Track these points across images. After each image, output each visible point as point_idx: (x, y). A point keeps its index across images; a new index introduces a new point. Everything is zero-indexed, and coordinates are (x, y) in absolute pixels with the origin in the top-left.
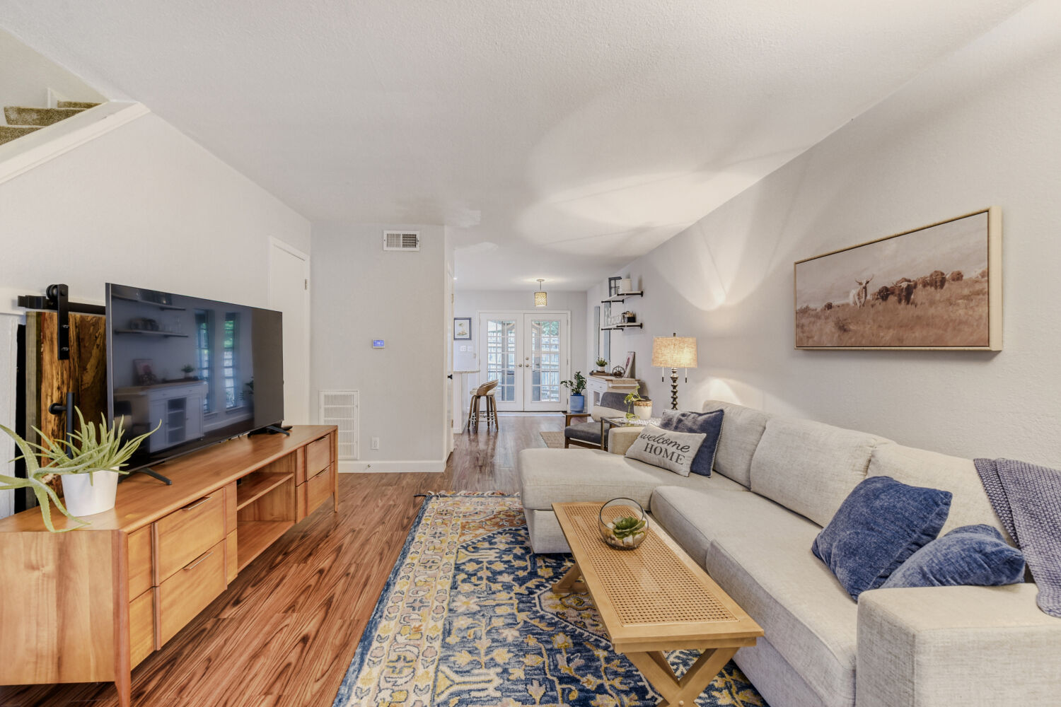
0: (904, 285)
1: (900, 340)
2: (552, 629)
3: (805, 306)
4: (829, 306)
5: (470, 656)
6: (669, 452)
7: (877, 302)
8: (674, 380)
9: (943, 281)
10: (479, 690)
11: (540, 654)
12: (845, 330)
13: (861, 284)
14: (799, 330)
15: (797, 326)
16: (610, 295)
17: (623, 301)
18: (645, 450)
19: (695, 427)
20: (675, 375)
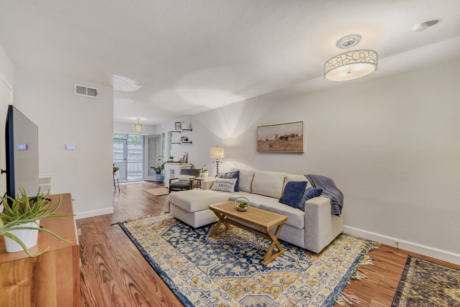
0: (286, 136)
1: (285, 149)
2: (220, 245)
3: (260, 139)
4: (267, 140)
5: (204, 261)
6: (228, 185)
7: (280, 140)
8: (217, 162)
9: (294, 136)
10: (217, 266)
11: (224, 252)
12: (272, 147)
13: (276, 135)
14: (258, 146)
15: (258, 145)
16: (176, 129)
17: (180, 132)
18: (219, 186)
19: (231, 177)
20: (218, 161)
